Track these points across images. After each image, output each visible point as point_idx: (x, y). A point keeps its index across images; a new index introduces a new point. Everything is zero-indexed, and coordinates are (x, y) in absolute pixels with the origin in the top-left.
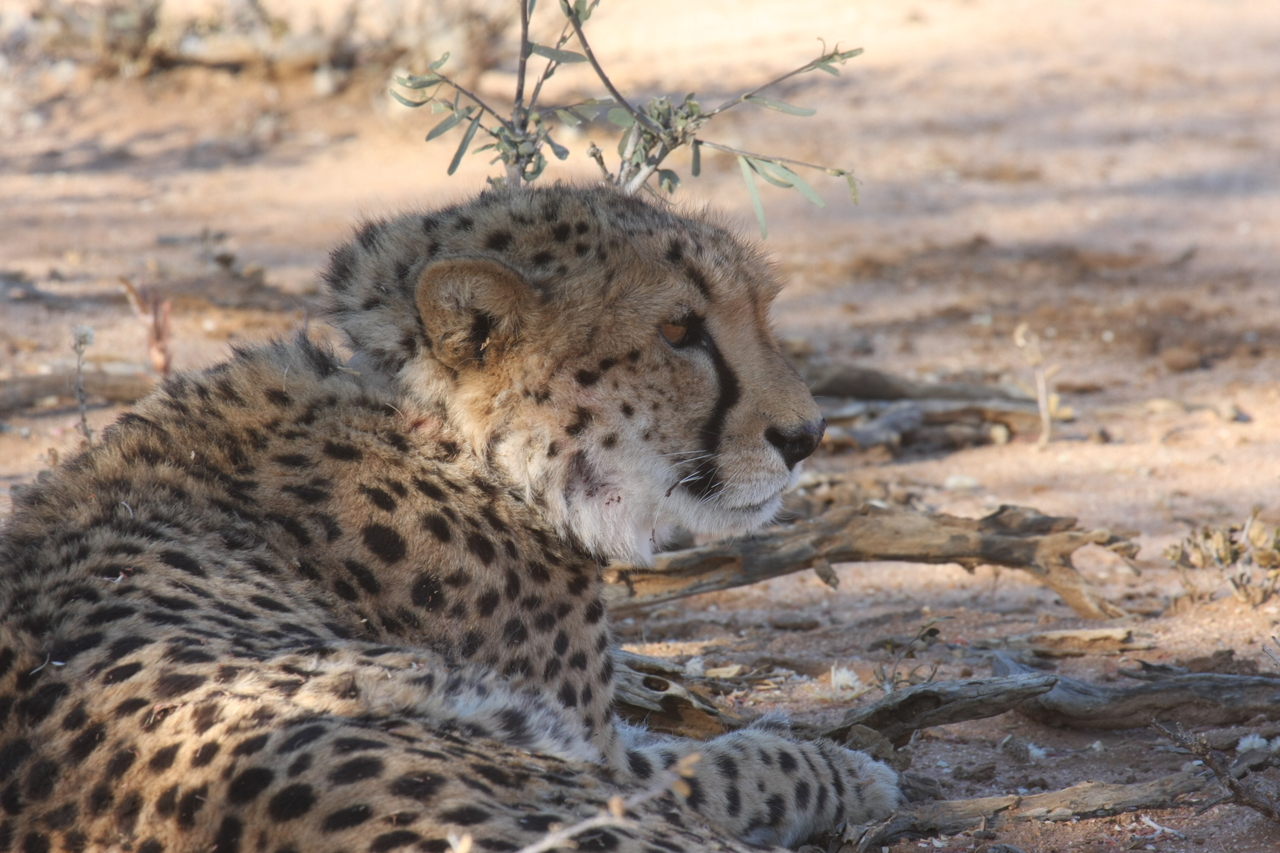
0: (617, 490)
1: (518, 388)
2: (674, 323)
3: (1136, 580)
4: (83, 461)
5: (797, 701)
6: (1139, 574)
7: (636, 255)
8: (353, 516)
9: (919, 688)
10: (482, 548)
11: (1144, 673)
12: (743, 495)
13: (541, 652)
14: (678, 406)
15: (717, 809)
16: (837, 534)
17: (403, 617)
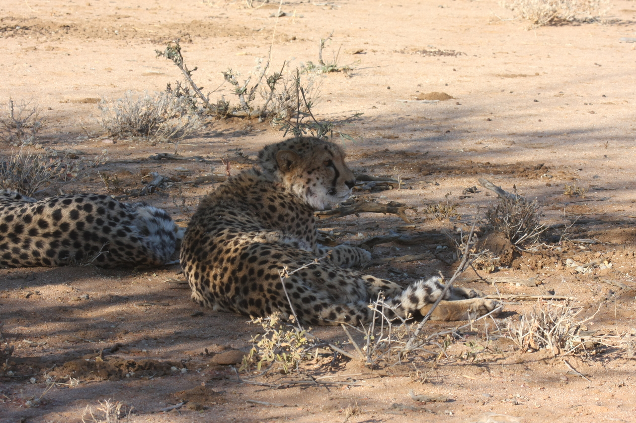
0: (316, 194)
1: (296, 175)
2: (326, 162)
3: (417, 216)
4: (213, 194)
5: (351, 239)
6: (417, 214)
7: (318, 149)
8: (266, 203)
9: (375, 237)
10: (291, 209)
12: (341, 195)
13: (303, 229)
14: (327, 178)
15: (336, 260)
16: (359, 207)
17: (276, 223)
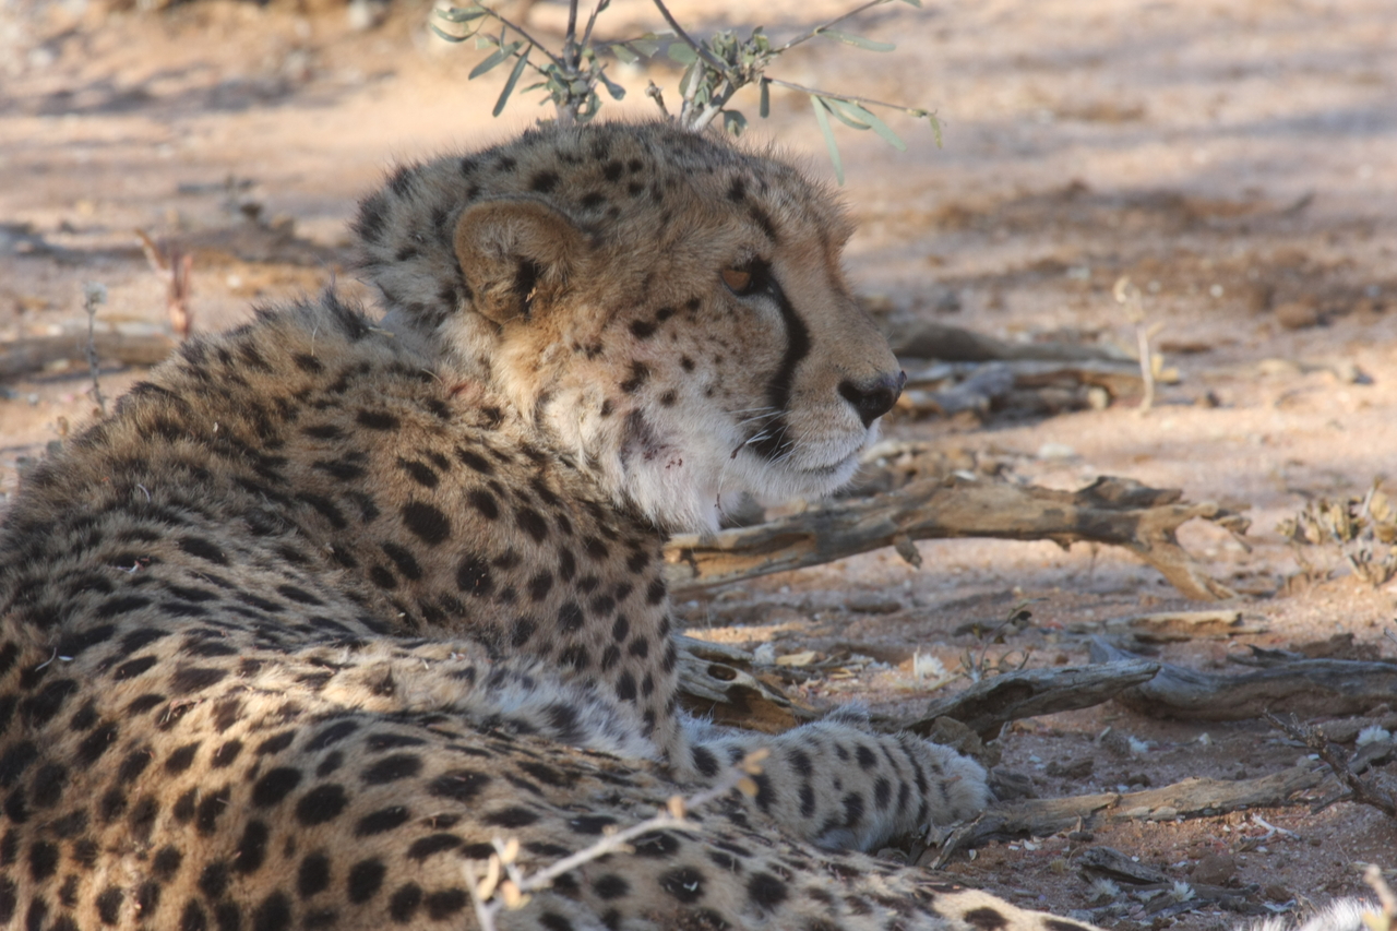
0: (677, 452)
1: (567, 341)
2: (737, 269)
3: (1246, 557)
4: (93, 436)
5: (876, 691)
6: (1250, 551)
7: (695, 194)
8: (391, 494)
9: (1009, 676)
10: (533, 525)
11: (1255, 659)
12: (815, 455)
13: (599, 639)
14: (743, 359)
15: (790, 809)
16: (920, 508)
17: (447, 604)
